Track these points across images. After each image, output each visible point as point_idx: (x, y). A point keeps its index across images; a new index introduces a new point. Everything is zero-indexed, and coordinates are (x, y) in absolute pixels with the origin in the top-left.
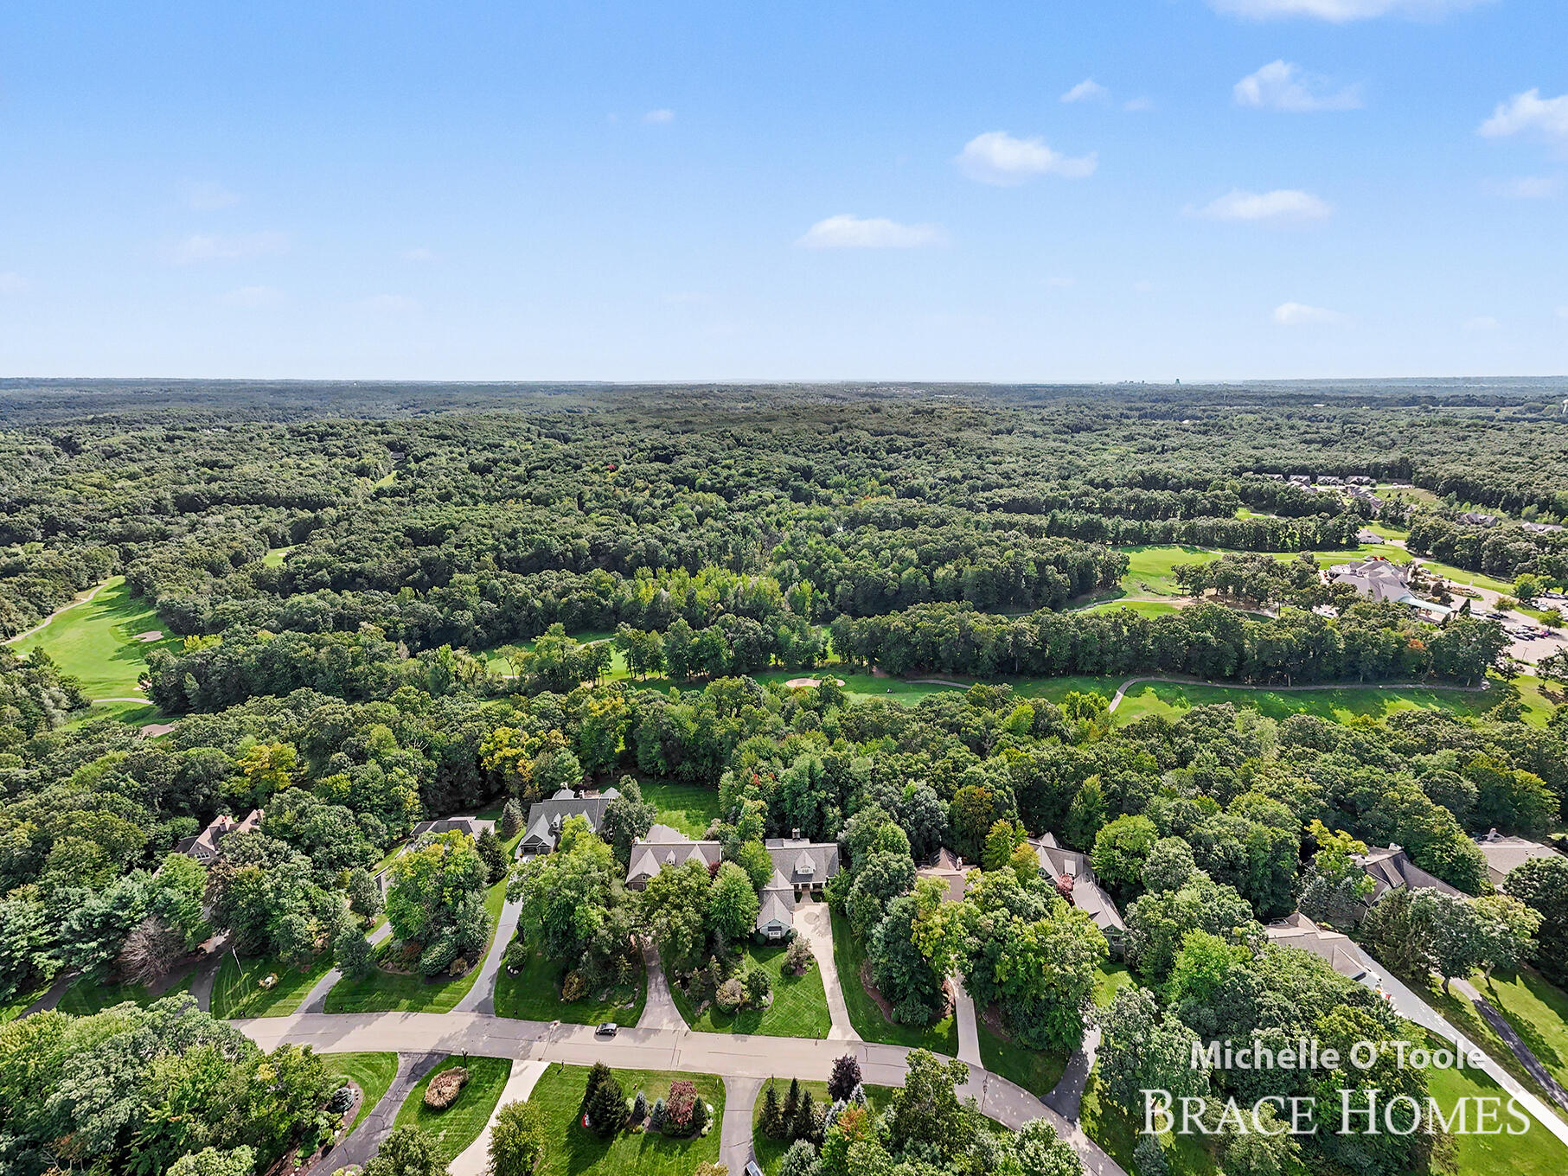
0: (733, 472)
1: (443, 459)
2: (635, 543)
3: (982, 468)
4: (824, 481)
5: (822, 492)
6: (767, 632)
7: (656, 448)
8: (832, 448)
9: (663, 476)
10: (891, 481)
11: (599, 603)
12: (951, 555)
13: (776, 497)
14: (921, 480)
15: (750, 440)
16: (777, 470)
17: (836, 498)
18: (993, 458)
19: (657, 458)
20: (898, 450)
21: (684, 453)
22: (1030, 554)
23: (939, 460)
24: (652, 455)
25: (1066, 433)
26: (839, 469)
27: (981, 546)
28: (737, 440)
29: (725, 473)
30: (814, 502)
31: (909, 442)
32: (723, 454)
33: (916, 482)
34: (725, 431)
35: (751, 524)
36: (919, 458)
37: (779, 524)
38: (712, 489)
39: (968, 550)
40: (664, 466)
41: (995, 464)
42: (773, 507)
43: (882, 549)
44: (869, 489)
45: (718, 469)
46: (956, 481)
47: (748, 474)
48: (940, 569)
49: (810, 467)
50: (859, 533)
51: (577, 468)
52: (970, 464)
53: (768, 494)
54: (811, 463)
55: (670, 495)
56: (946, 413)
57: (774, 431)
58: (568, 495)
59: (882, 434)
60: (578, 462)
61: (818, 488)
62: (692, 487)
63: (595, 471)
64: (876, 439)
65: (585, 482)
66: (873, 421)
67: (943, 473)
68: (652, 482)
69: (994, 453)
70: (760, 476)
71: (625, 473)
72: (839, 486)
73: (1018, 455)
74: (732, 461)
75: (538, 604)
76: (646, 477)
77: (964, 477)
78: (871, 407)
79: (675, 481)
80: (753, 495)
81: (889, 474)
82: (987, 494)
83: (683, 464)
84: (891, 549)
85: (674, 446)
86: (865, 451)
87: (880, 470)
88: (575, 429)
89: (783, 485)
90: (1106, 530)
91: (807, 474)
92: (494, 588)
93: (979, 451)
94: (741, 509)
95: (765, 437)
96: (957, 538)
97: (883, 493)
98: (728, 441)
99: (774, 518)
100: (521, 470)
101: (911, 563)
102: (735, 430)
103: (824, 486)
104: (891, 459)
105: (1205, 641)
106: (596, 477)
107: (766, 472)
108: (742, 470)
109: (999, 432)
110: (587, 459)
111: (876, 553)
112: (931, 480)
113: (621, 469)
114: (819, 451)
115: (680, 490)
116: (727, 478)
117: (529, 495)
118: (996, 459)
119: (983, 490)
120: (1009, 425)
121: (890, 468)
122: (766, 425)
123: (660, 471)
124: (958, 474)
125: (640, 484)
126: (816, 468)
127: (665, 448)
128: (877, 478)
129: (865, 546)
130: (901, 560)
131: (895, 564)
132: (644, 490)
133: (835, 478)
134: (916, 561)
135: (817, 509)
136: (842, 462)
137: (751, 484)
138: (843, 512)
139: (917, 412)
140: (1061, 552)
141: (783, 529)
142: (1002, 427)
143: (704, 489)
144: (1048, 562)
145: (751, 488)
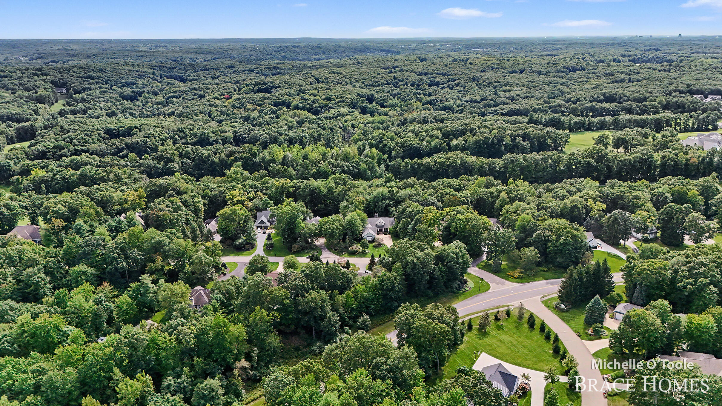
0: (317, 97)
1: (98, 91)
2: (261, 135)
3: (496, 94)
4: (383, 104)
5: (383, 109)
6: (353, 167)
7: (260, 84)
8: (388, 84)
9: (267, 101)
10: (431, 103)
11: (252, 160)
12: (462, 133)
13: (349, 112)
14: (452, 102)
15: (326, 79)
16: (349, 96)
17: (391, 113)
18: (504, 88)
19: (260, 90)
20: (437, 84)
21: (279, 87)
22: (508, 132)
23: (466, 91)
24: (256, 88)
25: (563, 72)
26: (394, 96)
27: (479, 128)
28: (317, 79)
29: (312, 98)
30: (376, 114)
31: (445, 78)
32: (309, 87)
33: (448, 103)
34: (307, 73)
35: (335, 125)
36: (451, 89)
37: (353, 126)
38: (303, 109)
39: (472, 130)
40: (267, 95)
41: (505, 91)
42: (348, 117)
43: (420, 132)
44: (415, 107)
45: (307, 96)
46: (475, 101)
47: (329, 99)
48: (454, 140)
49: (372, 95)
50: (407, 126)
51: (202, 97)
52: (488, 92)
53: (344, 110)
54: (373, 92)
55: (274, 112)
56: (477, 61)
57: (344, 73)
58: (201, 113)
59: (426, 74)
60: (202, 93)
61: (379, 107)
62: (288, 106)
63: (216, 98)
64: (420, 77)
65: (211, 105)
66: (420, 67)
67: (467, 98)
68: (259, 105)
69: (506, 85)
70: (337, 100)
71: (238, 99)
72: (393, 106)
73: (523, 86)
74: (316, 91)
75: (217, 160)
76: (254, 102)
77: (482, 100)
78: (419, 58)
79: (276, 105)
80: (332, 111)
81: (429, 99)
82: (495, 108)
83: (281, 93)
84: (426, 131)
85: (271, 83)
86: (412, 85)
87: (422, 96)
88: (188, 73)
89: (354, 106)
90: (563, 123)
91: (370, 99)
92: (188, 153)
93: (495, 84)
94: (326, 118)
95: (337, 77)
96: (466, 125)
97: (424, 109)
98: (310, 80)
99: (349, 124)
100: (160, 98)
101: (437, 138)
102: (314, 72)
103: (382, 106)
104: (431, 90)
105: (588, 163)
106: (218, 102)
107: (341, 97)
108: (324, 97)
109: (514, 72)
110: (208, 91)
111: (416, 134)
112: (458, 102)
113: (234, 98)
114: (379, 85)
115: (280, 109)
116: (313, 102)
117: (173, 113)
118: (508, 88)
119: (494, 106)
120: (520, 67)
121: (430, 95)
122: (336, 70)
123: (265, 98)
124: (478, 98)
125: (250, 106)
126: (376, 96)
127: (265, 84)
128: (421, 101)
129: (409, 131)
130: (431, 136)
131: (428, 138)
132: (254, 110)
133: (391, 101)
134: (440, 137)
135: (377, 118)
136: (395, 92)
137: (331, 105)
138: (397, 119)
139: (455, 60)
140: (527, 131)
141: (356, 129)
142: (516, 69)
143: (297, 108)
144: (518, 135)
145: (331, 108)
